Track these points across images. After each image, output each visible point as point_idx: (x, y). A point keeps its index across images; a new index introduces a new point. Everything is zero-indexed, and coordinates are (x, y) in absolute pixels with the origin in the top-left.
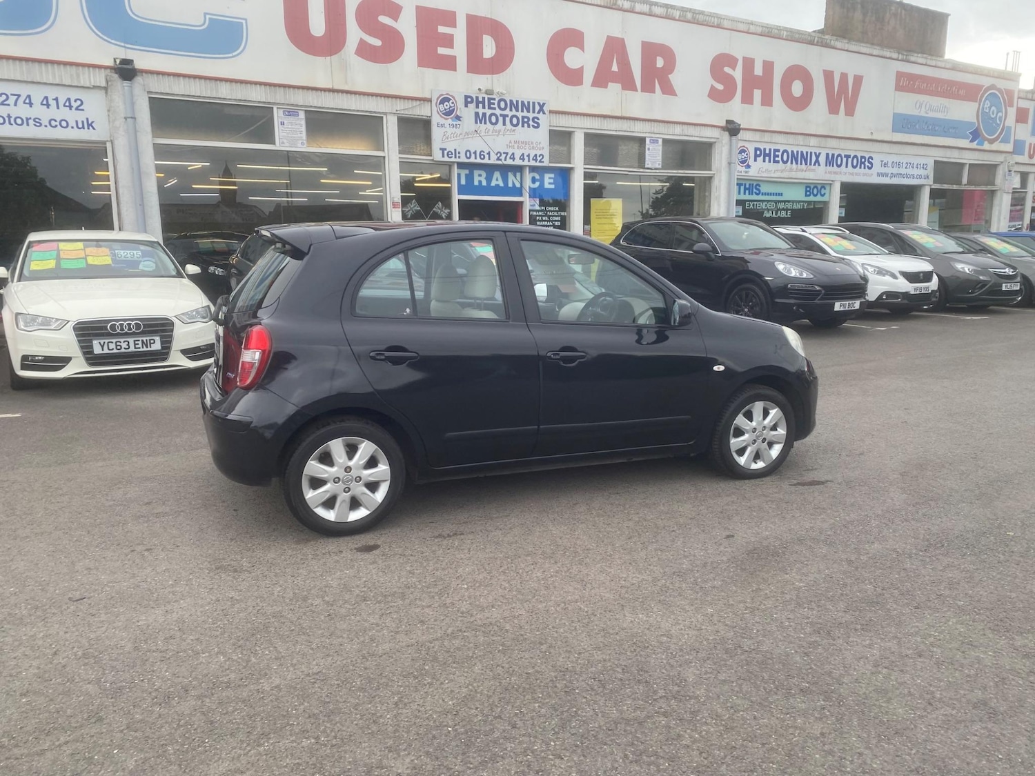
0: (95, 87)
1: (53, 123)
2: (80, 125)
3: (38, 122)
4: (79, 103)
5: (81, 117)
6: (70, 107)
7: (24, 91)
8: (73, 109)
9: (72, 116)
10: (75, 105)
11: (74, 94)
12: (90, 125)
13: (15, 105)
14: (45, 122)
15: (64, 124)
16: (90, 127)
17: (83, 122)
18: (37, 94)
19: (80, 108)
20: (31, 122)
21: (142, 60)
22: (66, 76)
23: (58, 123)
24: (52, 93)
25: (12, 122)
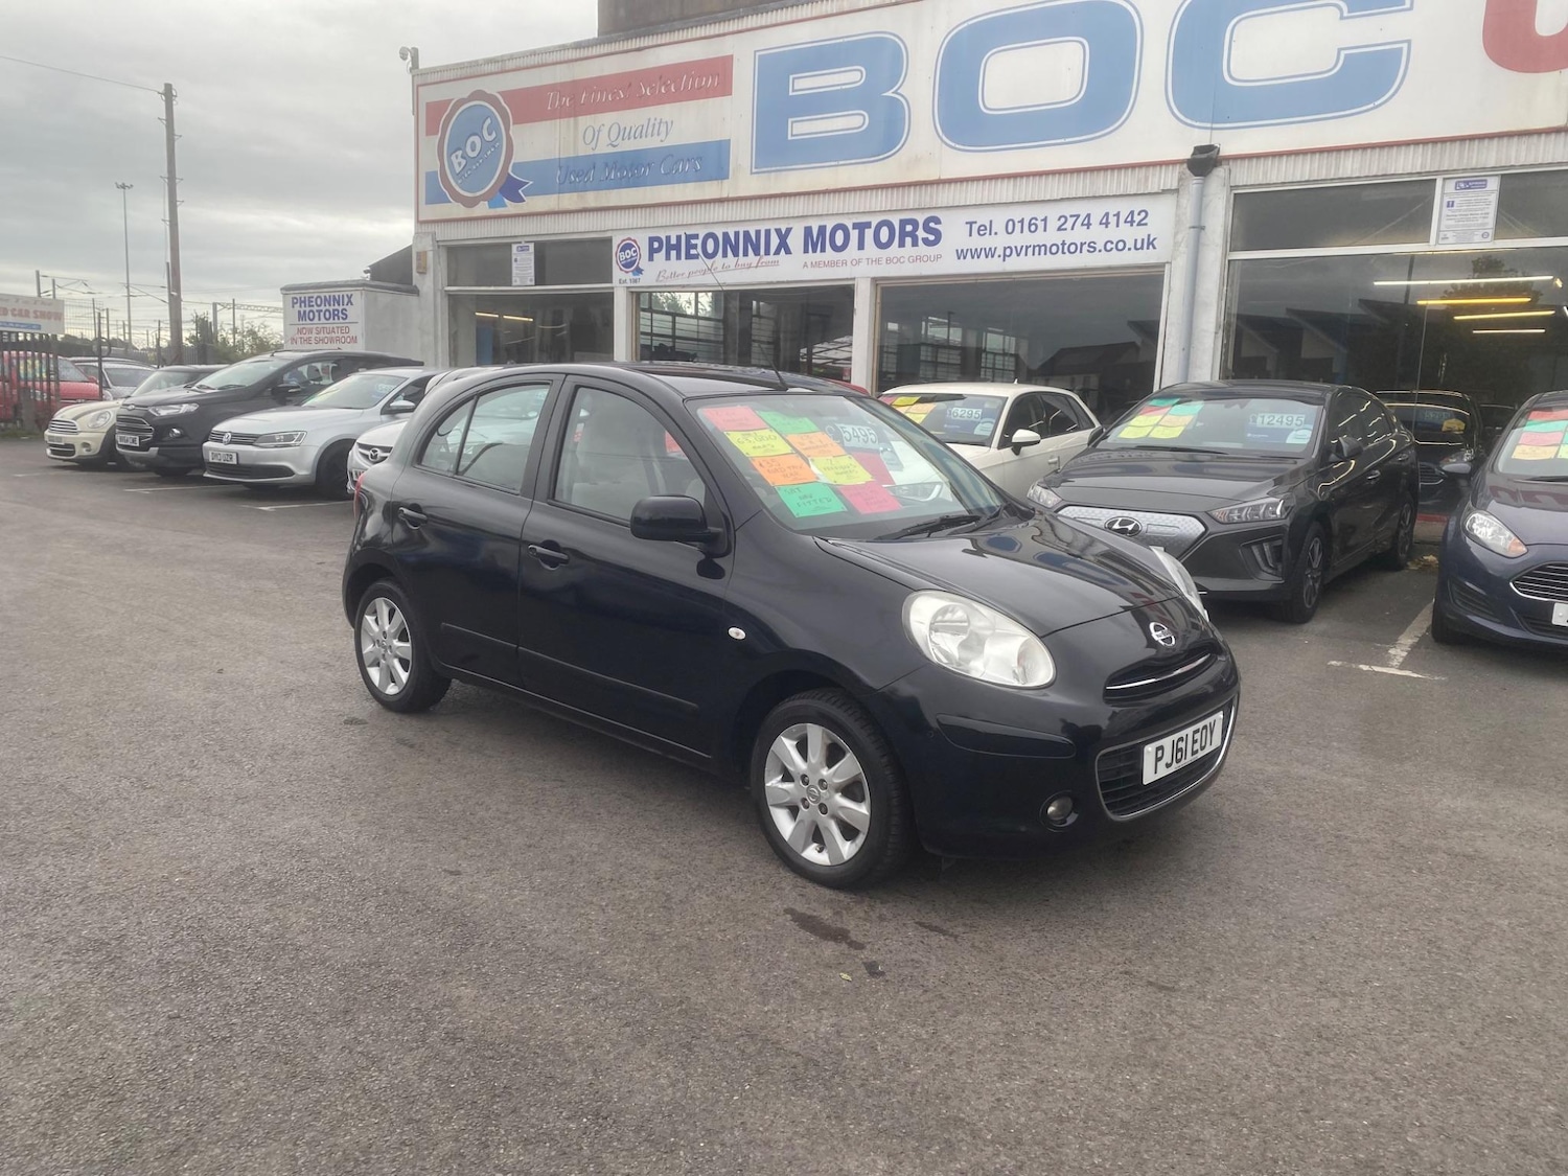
0: (1164, 192)
1: (1109, 246)
2: (1139, 246)
3: (1092, 248)
4: (1143, 214)
5: (1140, 233)
6: (1132, 222)
7: (1082, 209)
8: (1135, 224)
9: (1130, 234)
10: (1137, 219)
11: (1137, 205)
12: (1151, 243)
13: (1072, 229)
14: (1100, 246)
15: (1120, 246)
16: (1151, 247)
17: (1143, 240)
18: (1097, 210)
19: (1144, 222)
20: (1085, 247)
21: (1231, 142)
22: (1129, 182)
23: (1113, 246)
24: (1112, 207)
25: (1066, 250)
